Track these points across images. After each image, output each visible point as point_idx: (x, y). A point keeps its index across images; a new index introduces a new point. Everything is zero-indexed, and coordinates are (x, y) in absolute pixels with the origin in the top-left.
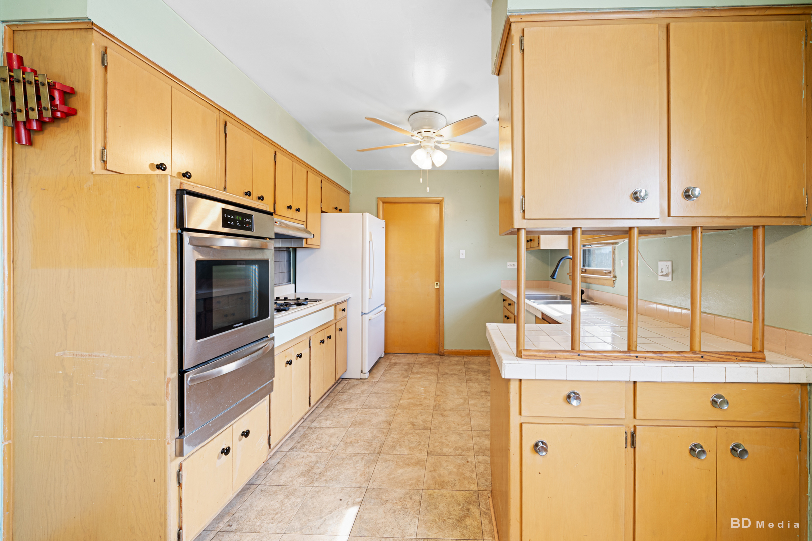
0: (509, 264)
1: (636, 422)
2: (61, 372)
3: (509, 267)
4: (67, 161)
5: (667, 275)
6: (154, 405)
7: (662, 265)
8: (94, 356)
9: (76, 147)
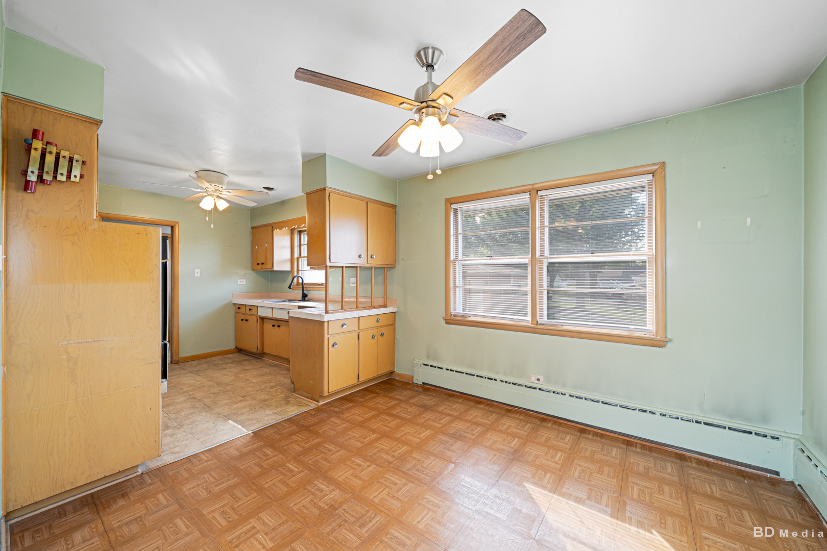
0: (239, 280)
1: (359, 331)
2: (64, 357)
3: (239, 283)
4: (71, 209)
5: (354, 284)
6: (151, 364)
7: (352, 279)
8: (99, 341)
9: (80, 201)
